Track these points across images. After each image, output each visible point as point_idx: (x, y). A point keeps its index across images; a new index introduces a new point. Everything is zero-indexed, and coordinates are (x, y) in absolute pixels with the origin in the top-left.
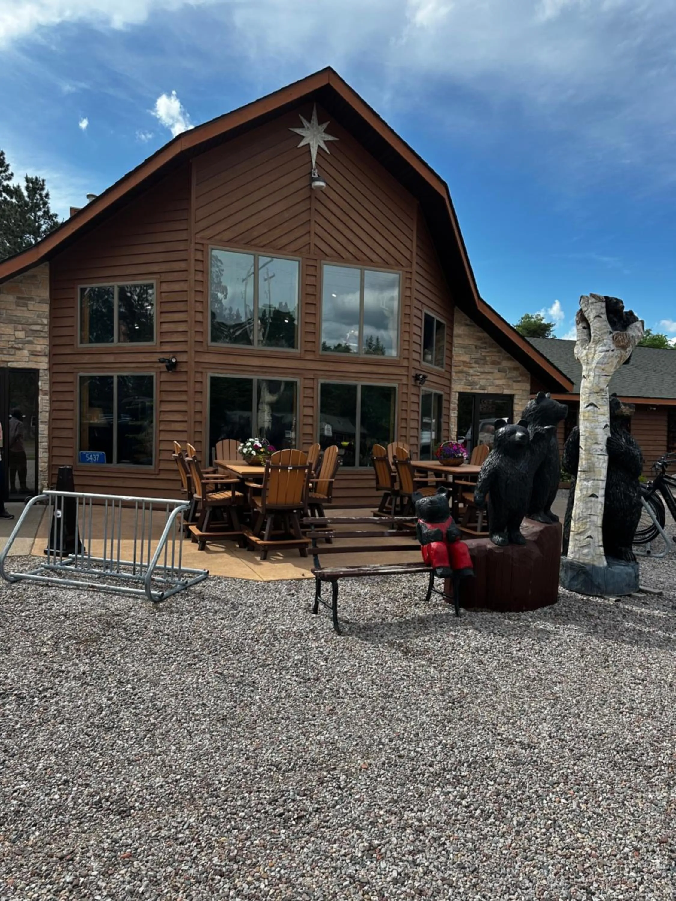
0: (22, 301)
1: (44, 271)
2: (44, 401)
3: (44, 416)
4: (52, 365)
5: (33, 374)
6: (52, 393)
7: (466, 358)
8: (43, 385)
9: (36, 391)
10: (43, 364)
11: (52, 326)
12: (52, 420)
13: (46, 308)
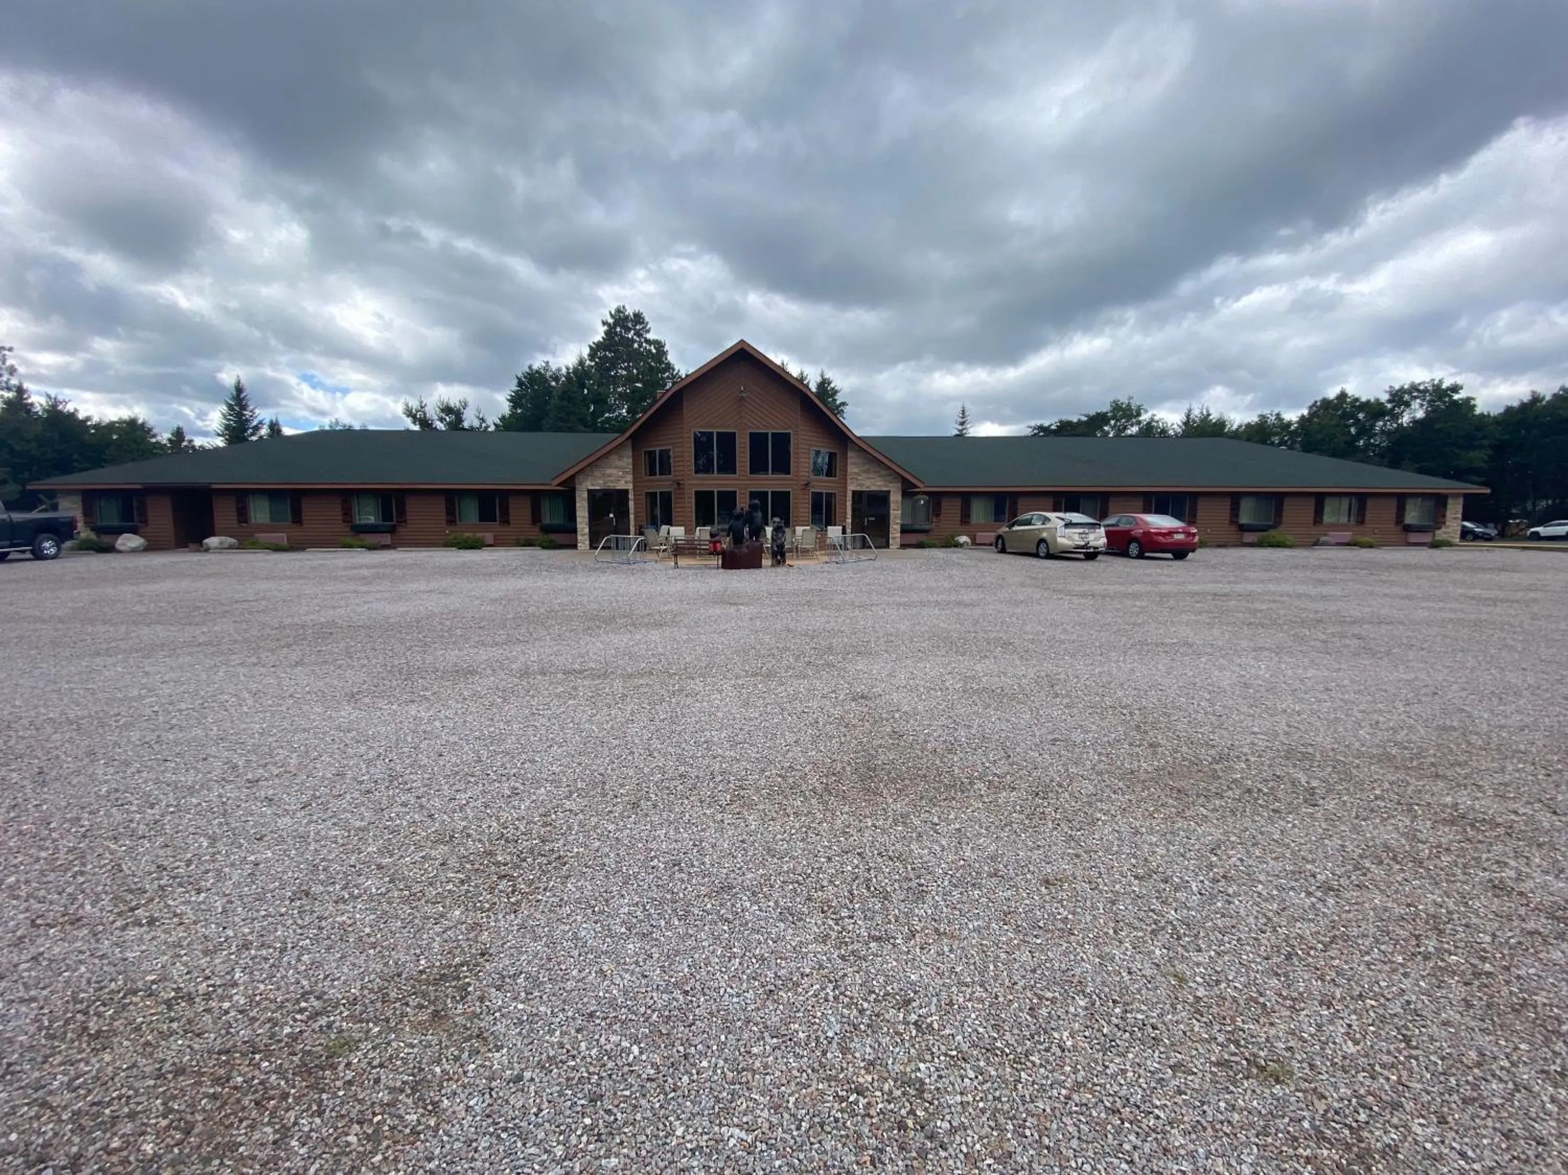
0: (621, 458)
1: (630, 442)
2: (631, 504)
3: (632, 510)
4: (634, 487)
5: (626, 491)
6: (635, 500)
7: (856, 470)
8: (631, 496)
9: (628, 500)
10: (630, 487)
11: (634, 469)
12: (635, 513)
13: (630, 460)
